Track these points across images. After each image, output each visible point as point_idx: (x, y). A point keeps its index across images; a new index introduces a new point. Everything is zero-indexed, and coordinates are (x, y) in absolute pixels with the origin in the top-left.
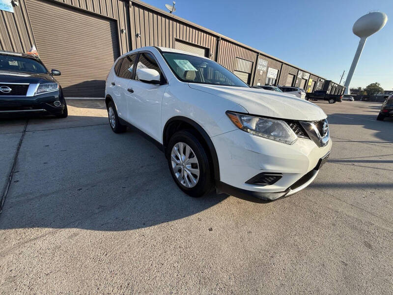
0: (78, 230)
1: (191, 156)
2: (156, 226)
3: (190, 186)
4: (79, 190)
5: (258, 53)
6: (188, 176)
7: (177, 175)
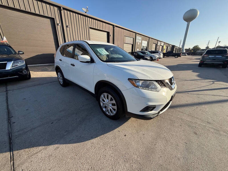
0: (58, 145)
1: (111, 100)
2: (98, 138)
3: (112, 115)
4: (52, 123)
5: (136, 33)
6: (110, 110)
7: (104, 109)
